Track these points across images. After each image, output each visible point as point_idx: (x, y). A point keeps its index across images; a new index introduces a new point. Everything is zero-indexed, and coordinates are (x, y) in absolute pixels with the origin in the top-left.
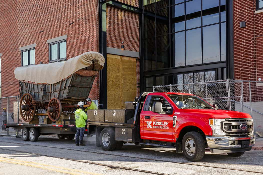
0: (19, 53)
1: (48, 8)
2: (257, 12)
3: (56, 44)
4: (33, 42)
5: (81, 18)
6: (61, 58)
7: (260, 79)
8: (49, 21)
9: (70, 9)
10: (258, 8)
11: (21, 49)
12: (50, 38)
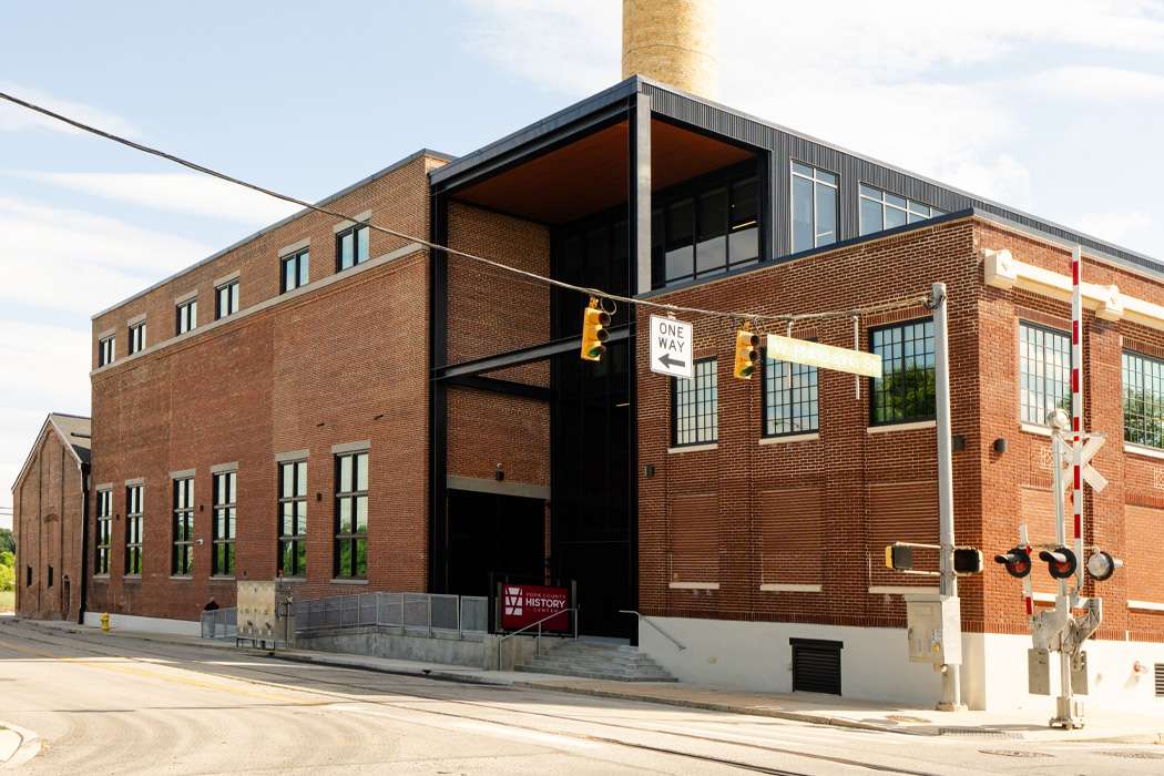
0: (276, 466)
1: (334, 374)
2: (671, 451)
3: (349, 455)
4: (302, 446)
5: (397, 408)
6: (359, 489)
7: (676, 575)
8: (337, 404)
9: (375, 385)
10: (674, 444)
11: (279, 457)
12: (338, 441)
